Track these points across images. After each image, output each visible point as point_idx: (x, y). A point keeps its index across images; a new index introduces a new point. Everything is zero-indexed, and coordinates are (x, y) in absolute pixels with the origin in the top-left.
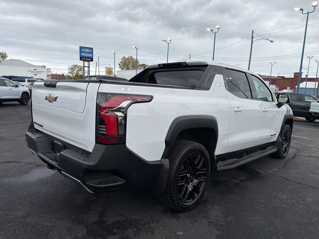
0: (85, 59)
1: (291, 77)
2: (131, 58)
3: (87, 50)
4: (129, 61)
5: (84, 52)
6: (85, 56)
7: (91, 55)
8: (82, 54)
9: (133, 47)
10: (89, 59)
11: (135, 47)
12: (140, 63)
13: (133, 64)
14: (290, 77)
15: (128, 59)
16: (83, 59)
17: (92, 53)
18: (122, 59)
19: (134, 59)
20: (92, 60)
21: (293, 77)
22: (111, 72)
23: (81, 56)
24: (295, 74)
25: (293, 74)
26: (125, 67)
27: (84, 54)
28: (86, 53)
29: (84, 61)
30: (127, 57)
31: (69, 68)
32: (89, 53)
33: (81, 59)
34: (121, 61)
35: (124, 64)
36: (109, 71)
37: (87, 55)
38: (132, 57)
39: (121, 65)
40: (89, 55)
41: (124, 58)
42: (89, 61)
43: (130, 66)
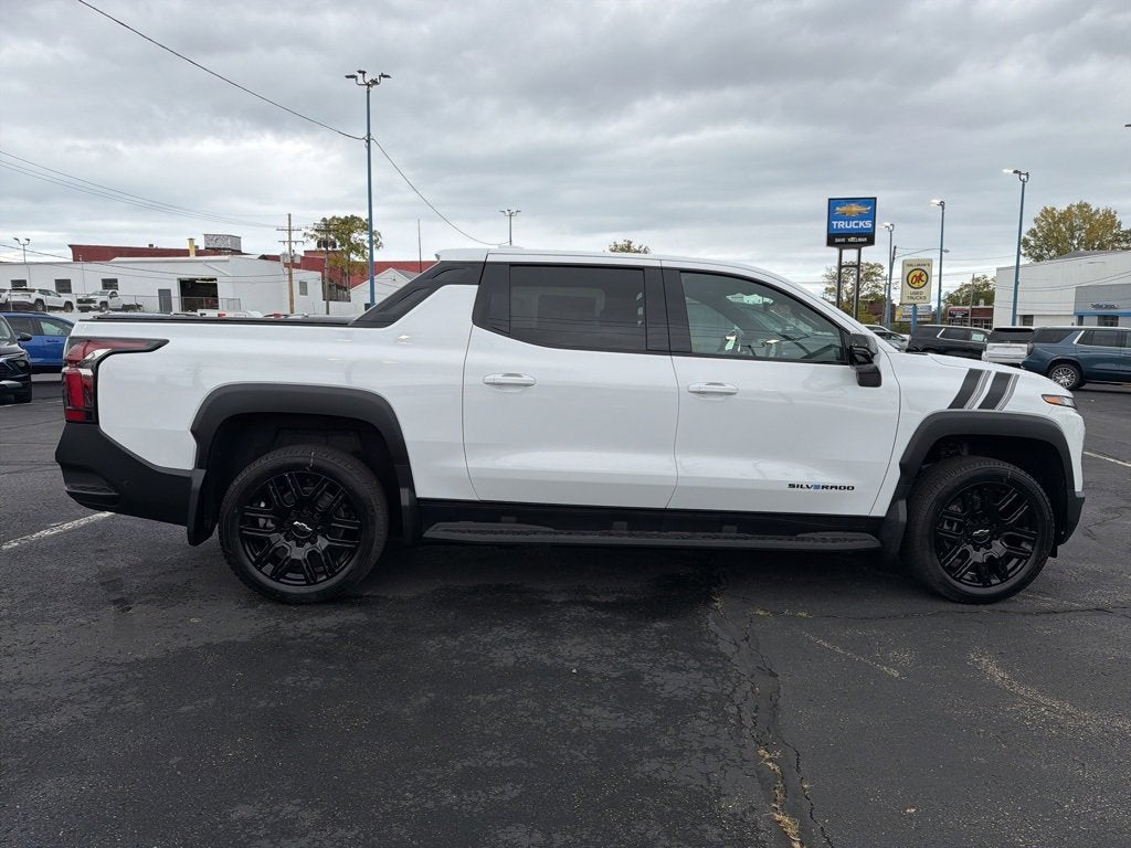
0: (843, 240)
2: (1081, 211)
3: (855, 208)
4: (1071, 224)
5: (843, 217)
6: (846, 229)
7: (868, 224)
8: (835, 223)
9: (1006, 171)
10: (860, 240)
11: (1016, 172)
12: (1124, 228)
13: (1089, 232)
15: (1066, 216)
16: (837, 240)
17: (872, 216)
18: (1036, 221)
19: (1097, 211)
20: (871, 241)
22: (924, 278)
23: (831, 232)
26: (1049, 251)
27: (842, 225)
28: (849, 219)
29: (842, 246)
30: (1062, 207)
31: (826, 276)
32: (862, 217)
33: (831, 242)
34: (1035, 226)
35: (1046, 238)
36: (917, 273)
37: (852, 225)
38: (1086, 205)
39: (1032, 243)
40: (861, 224)
41: (1047, 213)
42: (858, 246)
43: (1075, 242)
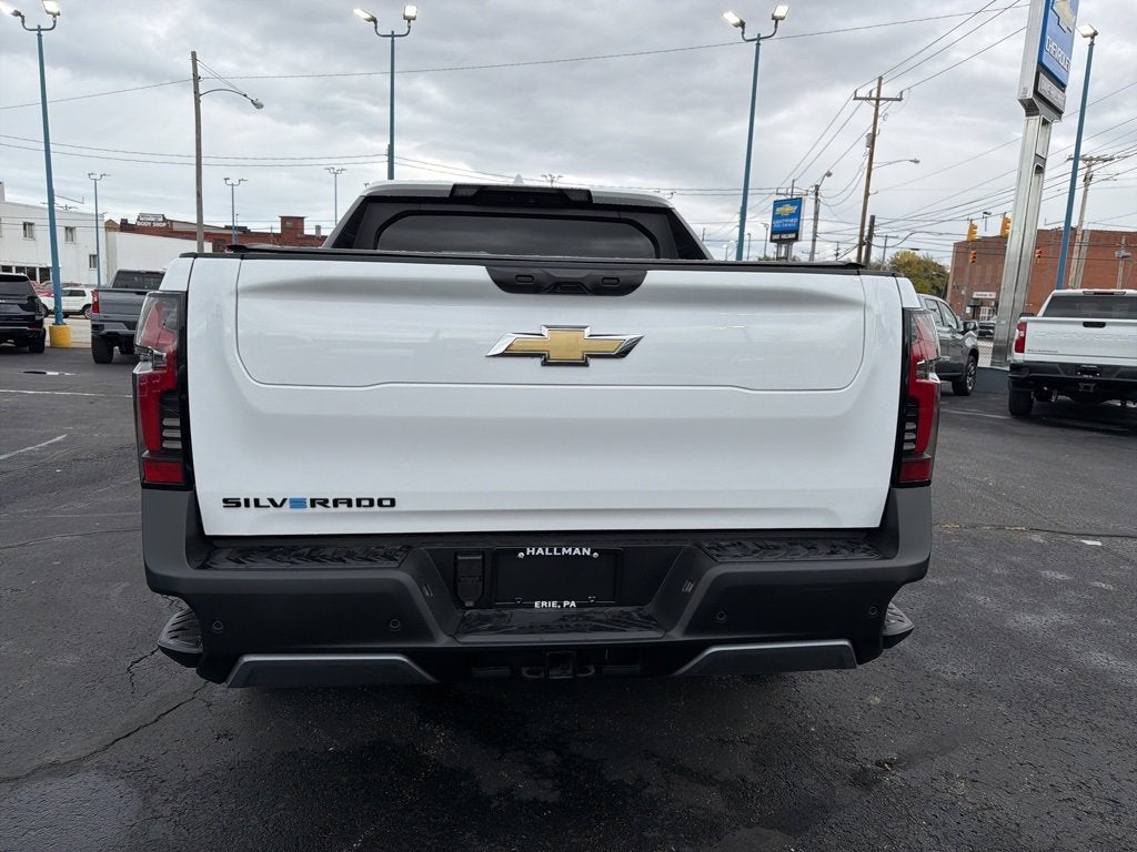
1: (274, 231)
14: (269, 231)
21: (279, 231)
24: (284, 219)
25: (279, 225)
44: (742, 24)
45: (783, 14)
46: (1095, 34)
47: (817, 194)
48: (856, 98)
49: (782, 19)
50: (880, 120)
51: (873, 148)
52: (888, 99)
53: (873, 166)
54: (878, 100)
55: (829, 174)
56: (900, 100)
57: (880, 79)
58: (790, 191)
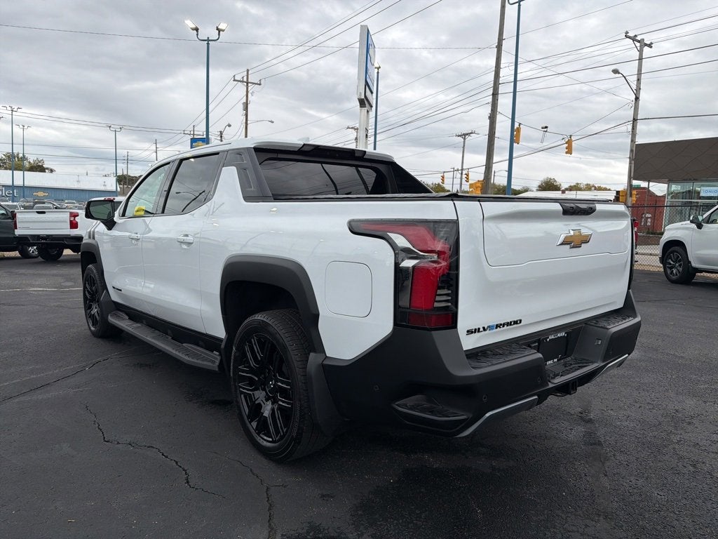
44: (197, 29)
45: (223, 28)
46: (380, 67)
47: (221, 137)
48: (234, 80)
49: (223, 31)
50: (249, 95)
51: (247, 111)
52: (253, 83)
53: (249, 122)
54: (247, 83)
55: (229, 126)
56: (260, 84)
57: (248, 71)
58: (192, 133)
